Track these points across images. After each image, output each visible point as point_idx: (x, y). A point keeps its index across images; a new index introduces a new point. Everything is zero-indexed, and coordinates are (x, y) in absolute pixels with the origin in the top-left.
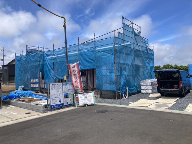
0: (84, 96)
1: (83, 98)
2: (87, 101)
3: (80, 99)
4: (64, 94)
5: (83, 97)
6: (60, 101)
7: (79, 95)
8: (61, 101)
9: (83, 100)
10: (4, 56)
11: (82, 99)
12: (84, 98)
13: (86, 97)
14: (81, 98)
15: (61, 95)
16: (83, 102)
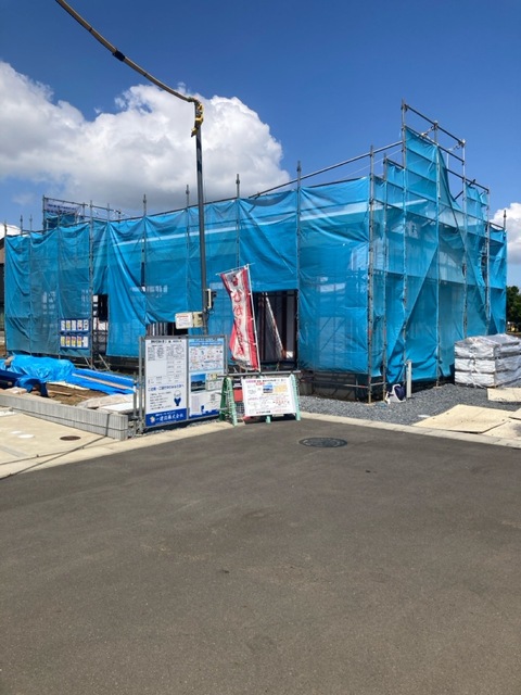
0: (261, 387)
1: (260, 393)
2: (271, 405)
3: (246, 395)
4: (190, 375)
5: (259, 389)
6: (177, 401)
7: (243, 381)
8: (180, 400)
9: (258, 401)
11: (253, 396)
12: (262, 392)
13: (267, 390)
15: (182, 380)
16: (259, 407)
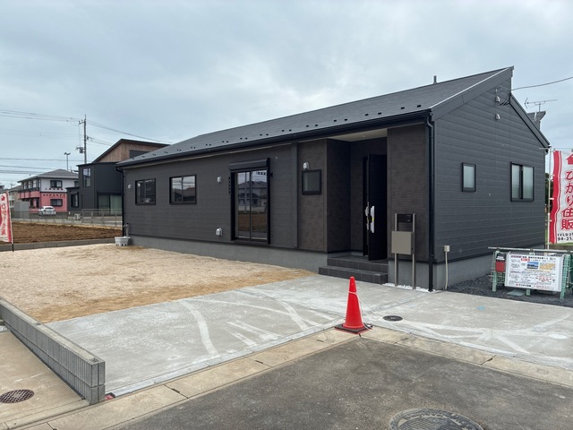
0: (526, 263)
1: (523, 268)
2: (532, 281)
3: (509, 268)
5: (524, 264)
7: (509, 255)
9: (519, 275)
10: (86, 138)
11: (515, 269)
12: (526, 267)
13: (532, 266)
14: (516, 266)
16: (519, 280)
